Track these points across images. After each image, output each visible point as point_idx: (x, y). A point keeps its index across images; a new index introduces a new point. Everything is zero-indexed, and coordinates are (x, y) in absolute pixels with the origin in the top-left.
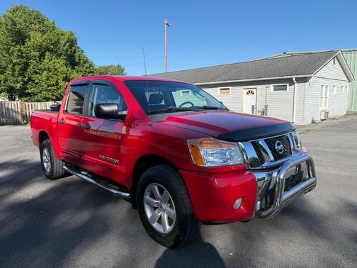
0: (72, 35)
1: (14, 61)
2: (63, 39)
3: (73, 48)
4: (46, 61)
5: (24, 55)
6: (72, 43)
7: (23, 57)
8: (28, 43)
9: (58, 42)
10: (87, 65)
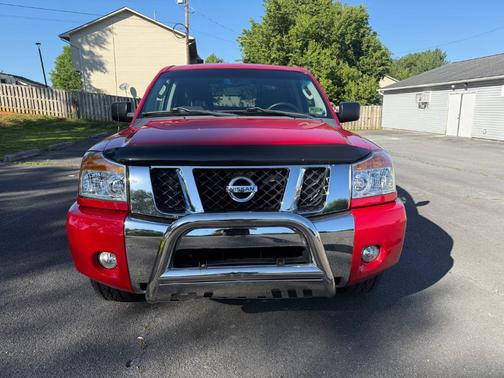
0: (363, 10)
1: (273, 56)
2: (339, 20)
3: (362, 31)
4: (309, 52)
5: (285, 47)
6: (361, 23)
7: (283, 50)
8: (293, 31)
9: (331, 24)
10: (378, 54)
